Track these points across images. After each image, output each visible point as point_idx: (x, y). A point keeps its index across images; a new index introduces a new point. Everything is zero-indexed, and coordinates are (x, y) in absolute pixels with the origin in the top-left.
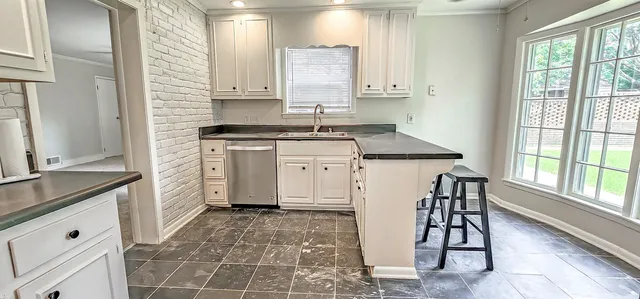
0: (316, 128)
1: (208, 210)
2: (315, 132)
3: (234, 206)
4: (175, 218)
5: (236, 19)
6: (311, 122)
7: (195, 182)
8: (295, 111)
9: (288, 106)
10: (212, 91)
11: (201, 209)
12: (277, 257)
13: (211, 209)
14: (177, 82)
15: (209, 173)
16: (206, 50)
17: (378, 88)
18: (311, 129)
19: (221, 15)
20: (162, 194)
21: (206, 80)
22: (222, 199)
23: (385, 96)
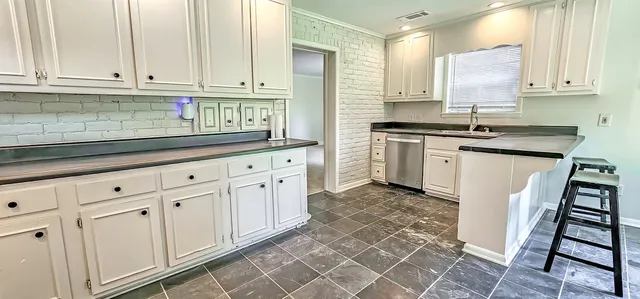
0: (471, 127)
1: (371, 183)
2: (471, 131)
3: (390, 184)
4: (347, 181)
5: (406, 39)
6: (467, 121)
7: (364, 161)
8: (455, 111)
9: (448, 105)
10: (384, 96)
11: (366, 181)
12: (398, 218)
13: (375, 184)
14: (356, 92)
15: (375, 157)
16: (383, 66)
17: (544, 85)
18: (467, 128)
19: (396, 38)
20: (340, 164)
21: (381, 88)
22: (381, 177)
23: (554, 93)
